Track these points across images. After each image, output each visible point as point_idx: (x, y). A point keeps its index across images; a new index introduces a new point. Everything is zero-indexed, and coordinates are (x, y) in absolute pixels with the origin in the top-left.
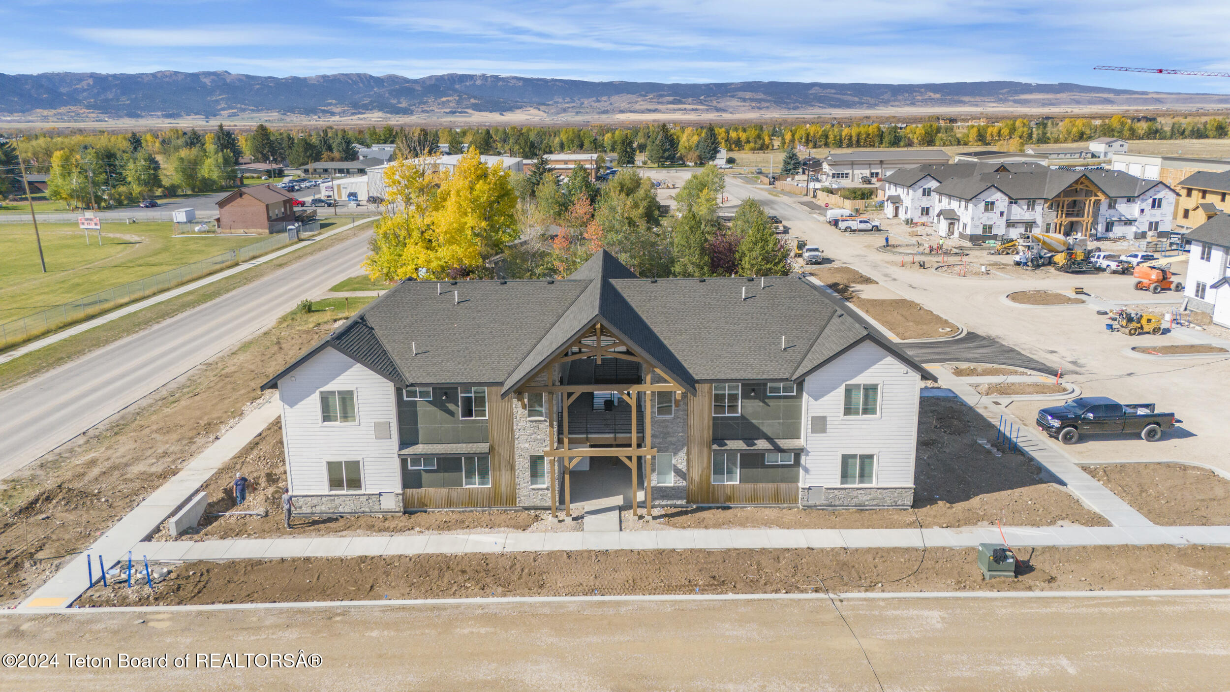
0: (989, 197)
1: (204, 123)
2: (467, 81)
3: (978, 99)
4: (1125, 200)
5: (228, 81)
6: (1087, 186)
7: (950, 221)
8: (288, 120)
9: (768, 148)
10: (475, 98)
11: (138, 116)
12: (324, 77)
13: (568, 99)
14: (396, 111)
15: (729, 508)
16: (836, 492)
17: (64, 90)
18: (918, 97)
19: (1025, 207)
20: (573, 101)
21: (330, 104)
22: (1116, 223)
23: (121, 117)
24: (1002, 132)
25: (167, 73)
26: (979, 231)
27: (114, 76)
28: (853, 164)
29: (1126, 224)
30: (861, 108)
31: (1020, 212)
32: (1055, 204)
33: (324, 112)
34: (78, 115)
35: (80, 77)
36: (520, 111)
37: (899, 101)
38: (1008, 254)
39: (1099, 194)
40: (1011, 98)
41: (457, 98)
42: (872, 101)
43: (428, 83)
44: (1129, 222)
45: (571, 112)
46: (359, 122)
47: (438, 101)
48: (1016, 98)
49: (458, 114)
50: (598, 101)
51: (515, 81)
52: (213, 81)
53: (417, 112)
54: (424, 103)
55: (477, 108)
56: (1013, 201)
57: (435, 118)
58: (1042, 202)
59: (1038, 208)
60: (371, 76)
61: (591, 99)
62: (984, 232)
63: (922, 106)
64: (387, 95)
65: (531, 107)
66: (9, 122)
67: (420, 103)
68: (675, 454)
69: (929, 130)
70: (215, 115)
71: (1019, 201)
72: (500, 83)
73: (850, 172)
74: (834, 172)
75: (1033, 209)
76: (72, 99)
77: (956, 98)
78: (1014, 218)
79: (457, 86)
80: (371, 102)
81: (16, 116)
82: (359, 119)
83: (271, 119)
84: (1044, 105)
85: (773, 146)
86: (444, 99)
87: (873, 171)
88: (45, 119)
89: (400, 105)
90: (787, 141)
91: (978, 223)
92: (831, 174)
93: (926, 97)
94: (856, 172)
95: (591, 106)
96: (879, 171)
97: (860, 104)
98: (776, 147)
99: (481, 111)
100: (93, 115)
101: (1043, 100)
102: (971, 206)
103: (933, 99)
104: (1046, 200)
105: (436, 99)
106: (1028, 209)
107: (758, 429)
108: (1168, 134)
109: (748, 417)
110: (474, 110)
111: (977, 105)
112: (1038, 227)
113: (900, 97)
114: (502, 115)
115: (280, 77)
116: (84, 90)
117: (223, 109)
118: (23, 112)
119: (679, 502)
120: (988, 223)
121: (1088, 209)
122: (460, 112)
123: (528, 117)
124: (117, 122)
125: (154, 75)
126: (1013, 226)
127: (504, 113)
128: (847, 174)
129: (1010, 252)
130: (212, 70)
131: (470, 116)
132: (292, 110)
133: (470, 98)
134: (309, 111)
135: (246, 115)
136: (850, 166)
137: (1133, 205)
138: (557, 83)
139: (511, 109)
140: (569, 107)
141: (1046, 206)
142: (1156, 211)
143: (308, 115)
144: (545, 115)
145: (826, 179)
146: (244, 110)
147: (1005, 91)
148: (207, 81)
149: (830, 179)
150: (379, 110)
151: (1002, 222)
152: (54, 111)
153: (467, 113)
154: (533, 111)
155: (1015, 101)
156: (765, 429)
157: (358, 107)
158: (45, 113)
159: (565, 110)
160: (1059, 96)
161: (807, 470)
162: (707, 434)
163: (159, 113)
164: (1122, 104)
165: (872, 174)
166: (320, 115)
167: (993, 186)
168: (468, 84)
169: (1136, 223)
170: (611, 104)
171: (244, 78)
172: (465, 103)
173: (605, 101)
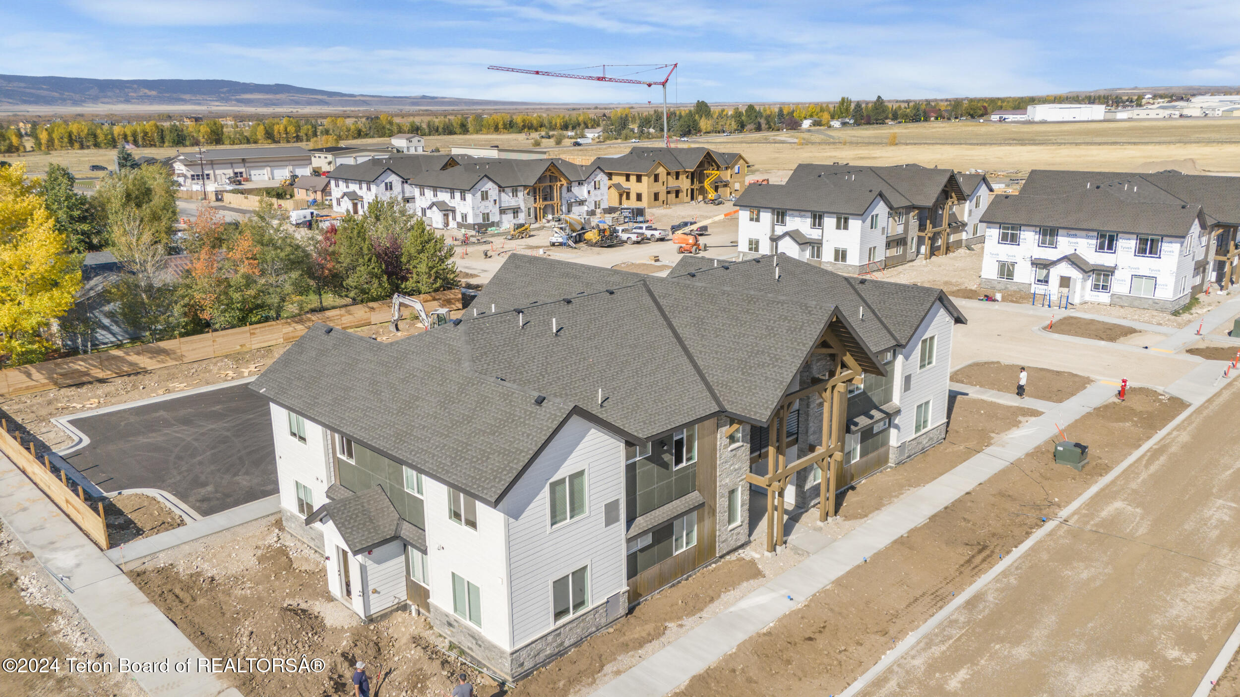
0: (483, 186)
3: (199, 97)
4: (577, 183)
6: (553, 173)
7: (444, 212)
9: (17, 149)
16: (913, 443)
18: (132, 94)
19: (511, 194)
22: (574, 204)
24: (288, 130)
26: (480, 220)
28: (212, 164)
29: (580, 204)
30: (65, 105)
31: (508, 200)
32: (534, 191)
37: (110, 97)
38: (522, 238)
39: (562, 179)
40: (233, 97)
42: (77, 97)
44: (581, 203)
48: (238, 97)
56: (502, 189)
58: (522, 188)
59: (520, 194)
62: (484, 219)
63: (138, 104)
69: (214, 128)
71: (506, 189)
73: (211, 172)
74: (193, 173)
75: (517, 196)
77: (175, 95)
78: (504, 205)
84: (267, 104)
85: (25, 147)
87: (236, 170)
90: (44, 141)
91: (478, 212)
92: (190, 176)
93: (141, 94)
94: (217, 172)
96: (243, 170)
97: (63, 101)
98: (28, 148)
101: (265, 100)
102: (469, 196)
103: (149, 96)
104: (525, 187)
106: (513, 196)
107: (872, 401)
108: (427, 131)
109: (866, 391)
111: (199, 104)
112: (522, 212)
113: (109, 94)
120: (486, 211)
121: (556, 194)
126: (504, 213)
128: (208, 175)
129: (524, 235)
136: (210, 166)
137: (583, 187)
141: (526, 192)
142: (597, 192)
145: (185, 182)
147: (225, 89)
149: (189, 181)
151: (496, 210)
155: (239, 101)
156: (875, 399)
160: (278, 96)
161: (899, 429)
164: (336, 105)
165: (236, 173)
167: (486, 176)
169: (587, 203)
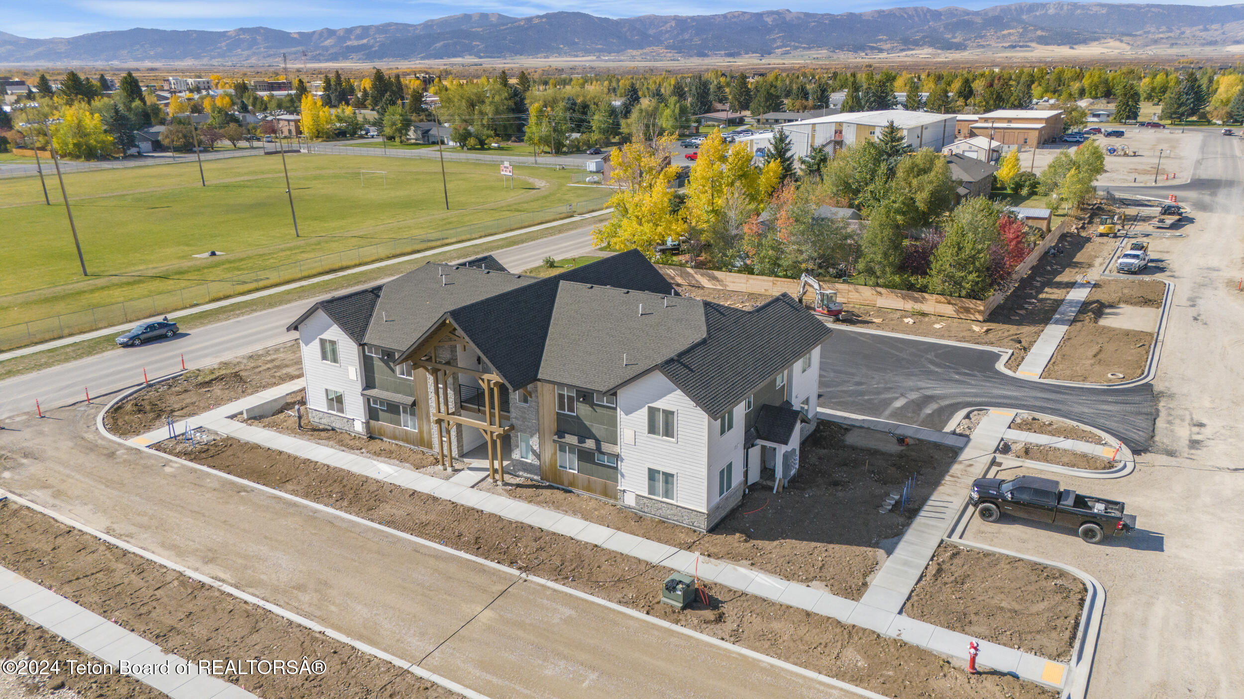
1: (759, 62)
2: (1037, 10)
5: (788, 19)
8: (835, 57)
10: (1042, 29)
11: (706, 55)
12: (880, 12)
13: (1164, 28)
14: (949, 46)
15: (570, 492)
16: (645, 500)
17: (651, 32)
20: (1170, 31)
21: (881, 40)
23: (691, 56)
25: (736, 14)
27: (693, 18)
33: (872, 48)
34: (658, 55)
35: (665, 20)
36: (1096, 43)
41: (1021, 30)
43: (990, 14)
45: (1164, 43)
46: (906, 59)
47: (999, 34)
49: (1018, 48)
50: (1206, 30)
51: (1097, 8)
52: (774, 20)
53: (972, 47)
54: (981, 37)
55: (1043, 41)
57: (990, 54)
60: (929, 10)
61: (1195, 28)
64: (942, 29)
65: (1111, 38)
66: (606, 61)
67: (976, 38)
68: (532, 436)
70: (770, 53)
72: (1079, 11)
76: (657, 40)
79: (1024, 17)
80: (924, 37)
81: (612, 57)
82: (907, 56)
83: (819, 56)
86: (1005, 32)
88: (633, 59)
89: (955, 40)
95: (1194, 36)
99: (1047, 44)
100: (669, 55)
105: (996, 32)
107: (590, 431)
109: (581, 417)
110: (1038, 43)
114: (1072, 48)
115: (836, 14)
116: (667, 32)
117: (778, 48)
118: (618, 52)
119: (536, 477)
122: (1021, 47)
123: (1105, 51)
124: (687, 61)
125: (725, 16)
127: (1075, 47)
130: (775, 9)
131: (1032, 51)
132: (841, 48)
133: (1037, 30)
134: (858, 48)
135: (798, 52)
138: (1153, 9)
139: (1085, 42)
140: (1162, 38)
143: (856, 52)
144: (1128, 48)
146: (796, 48)
148: (769, 20)
150: (930, 46)
152: (640, 51)
153: (1029, 47)
154: (1113, 43)
156: (594, 431)
157: (908, 43)
158: (635, 53)
159: (1156, 42)
161: (623, 476)
162: (554, 426)
163: (723, 52)
166: (868, 51)
168: (1038, 14)
170: (1223, 33)
171: (802, 17)
172: (1030, 35)
173: (1216, 30)
